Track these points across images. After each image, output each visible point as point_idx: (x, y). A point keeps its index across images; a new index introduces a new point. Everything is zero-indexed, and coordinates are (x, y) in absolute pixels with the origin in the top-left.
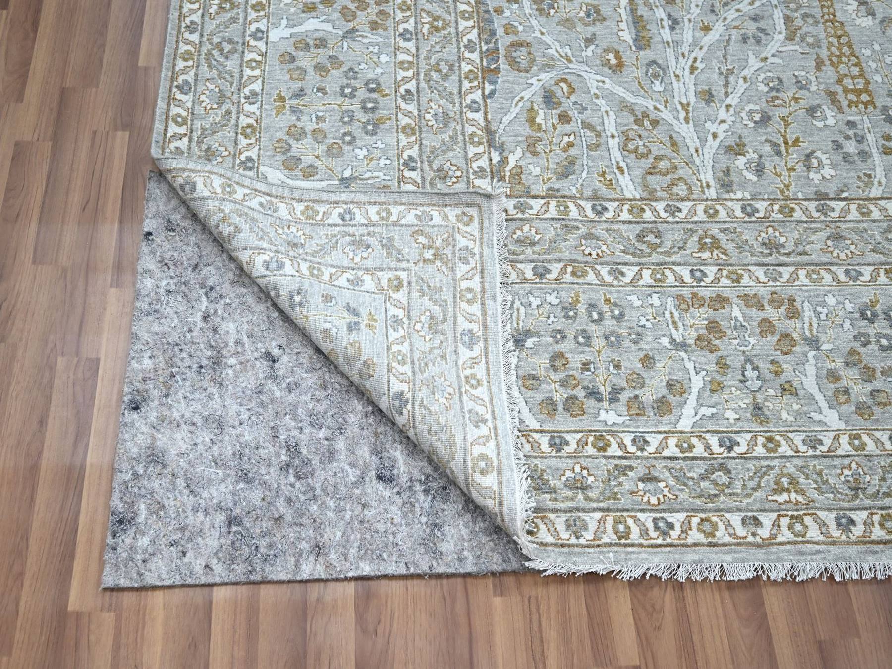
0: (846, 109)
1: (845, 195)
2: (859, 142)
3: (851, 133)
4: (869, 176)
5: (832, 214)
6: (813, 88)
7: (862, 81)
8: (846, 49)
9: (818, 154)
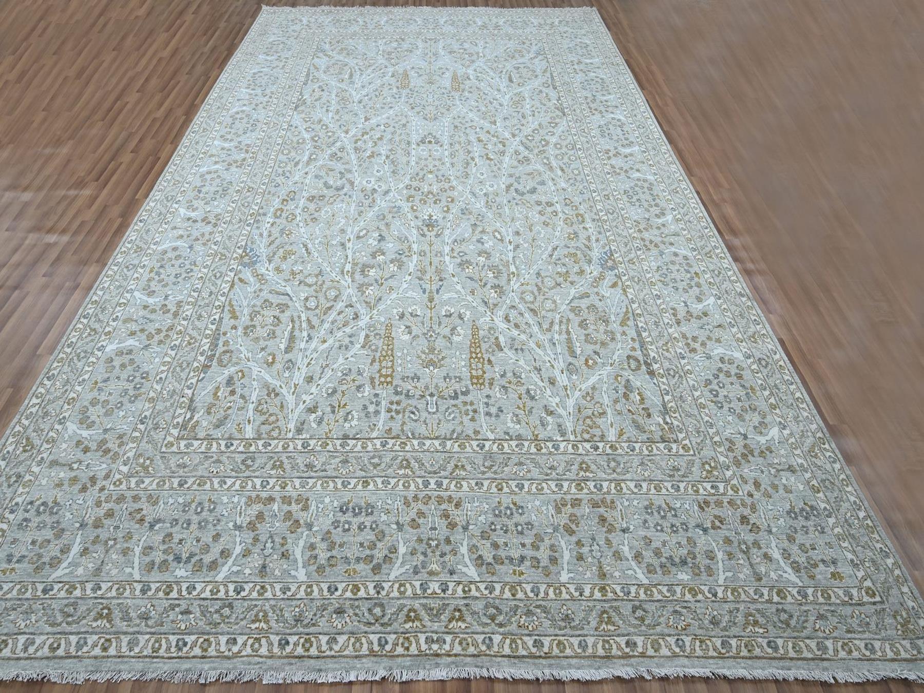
0: (377, 387)
1: (358, 436)
2: (377, 405)
3: (374, 400)
4: (375, 425)
5: (347, 448)
6: (365, 375)
7: (391, 370)
8: (390, 352)
9: (354, 412)
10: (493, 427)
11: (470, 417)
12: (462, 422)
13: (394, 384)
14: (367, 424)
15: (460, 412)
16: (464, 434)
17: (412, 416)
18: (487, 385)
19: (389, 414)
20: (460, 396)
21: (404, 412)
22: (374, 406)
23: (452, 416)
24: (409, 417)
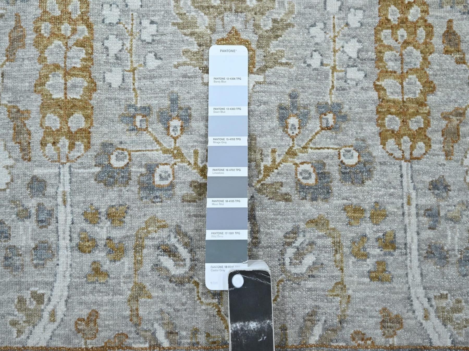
10: (450, 302)
11: (370, 264)
12: (341, 285)
13: (96, 140)
14: (14, 295)
15: (337, 247)
16: (349, 330)
17: (167, 262)
18: (437, 137)
19: (88, 259)
20: (336, 185)
21: (138, 248)
22: (31, 224)
23: (309, 260)
24: (157, 267)
